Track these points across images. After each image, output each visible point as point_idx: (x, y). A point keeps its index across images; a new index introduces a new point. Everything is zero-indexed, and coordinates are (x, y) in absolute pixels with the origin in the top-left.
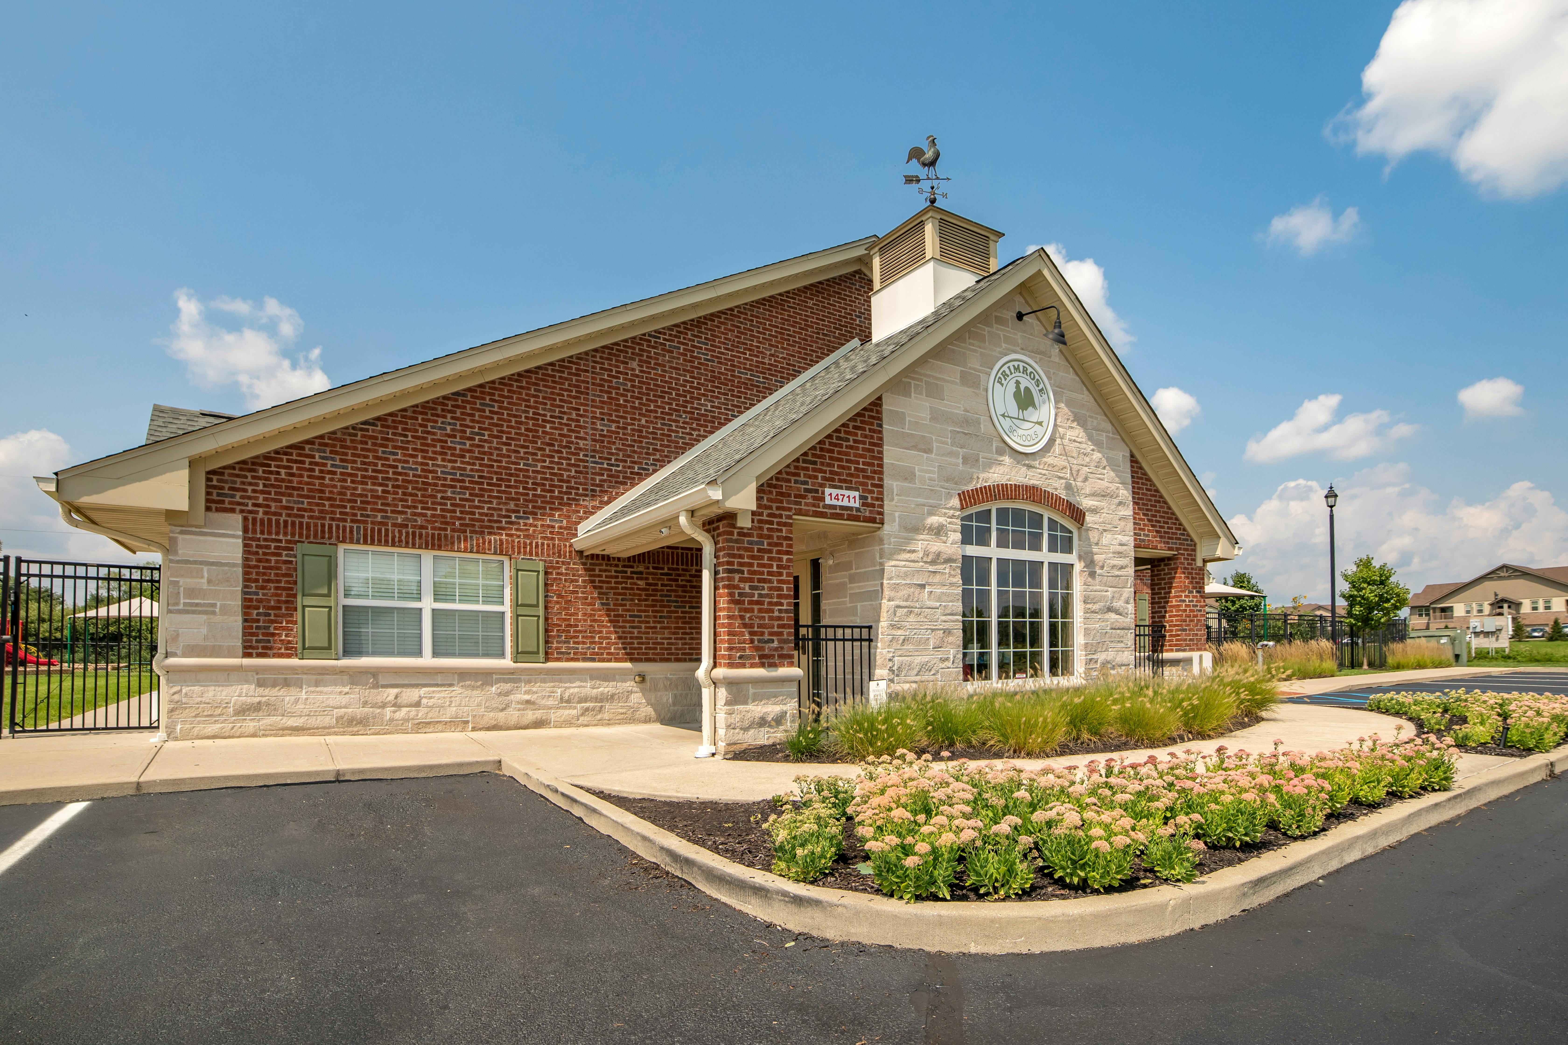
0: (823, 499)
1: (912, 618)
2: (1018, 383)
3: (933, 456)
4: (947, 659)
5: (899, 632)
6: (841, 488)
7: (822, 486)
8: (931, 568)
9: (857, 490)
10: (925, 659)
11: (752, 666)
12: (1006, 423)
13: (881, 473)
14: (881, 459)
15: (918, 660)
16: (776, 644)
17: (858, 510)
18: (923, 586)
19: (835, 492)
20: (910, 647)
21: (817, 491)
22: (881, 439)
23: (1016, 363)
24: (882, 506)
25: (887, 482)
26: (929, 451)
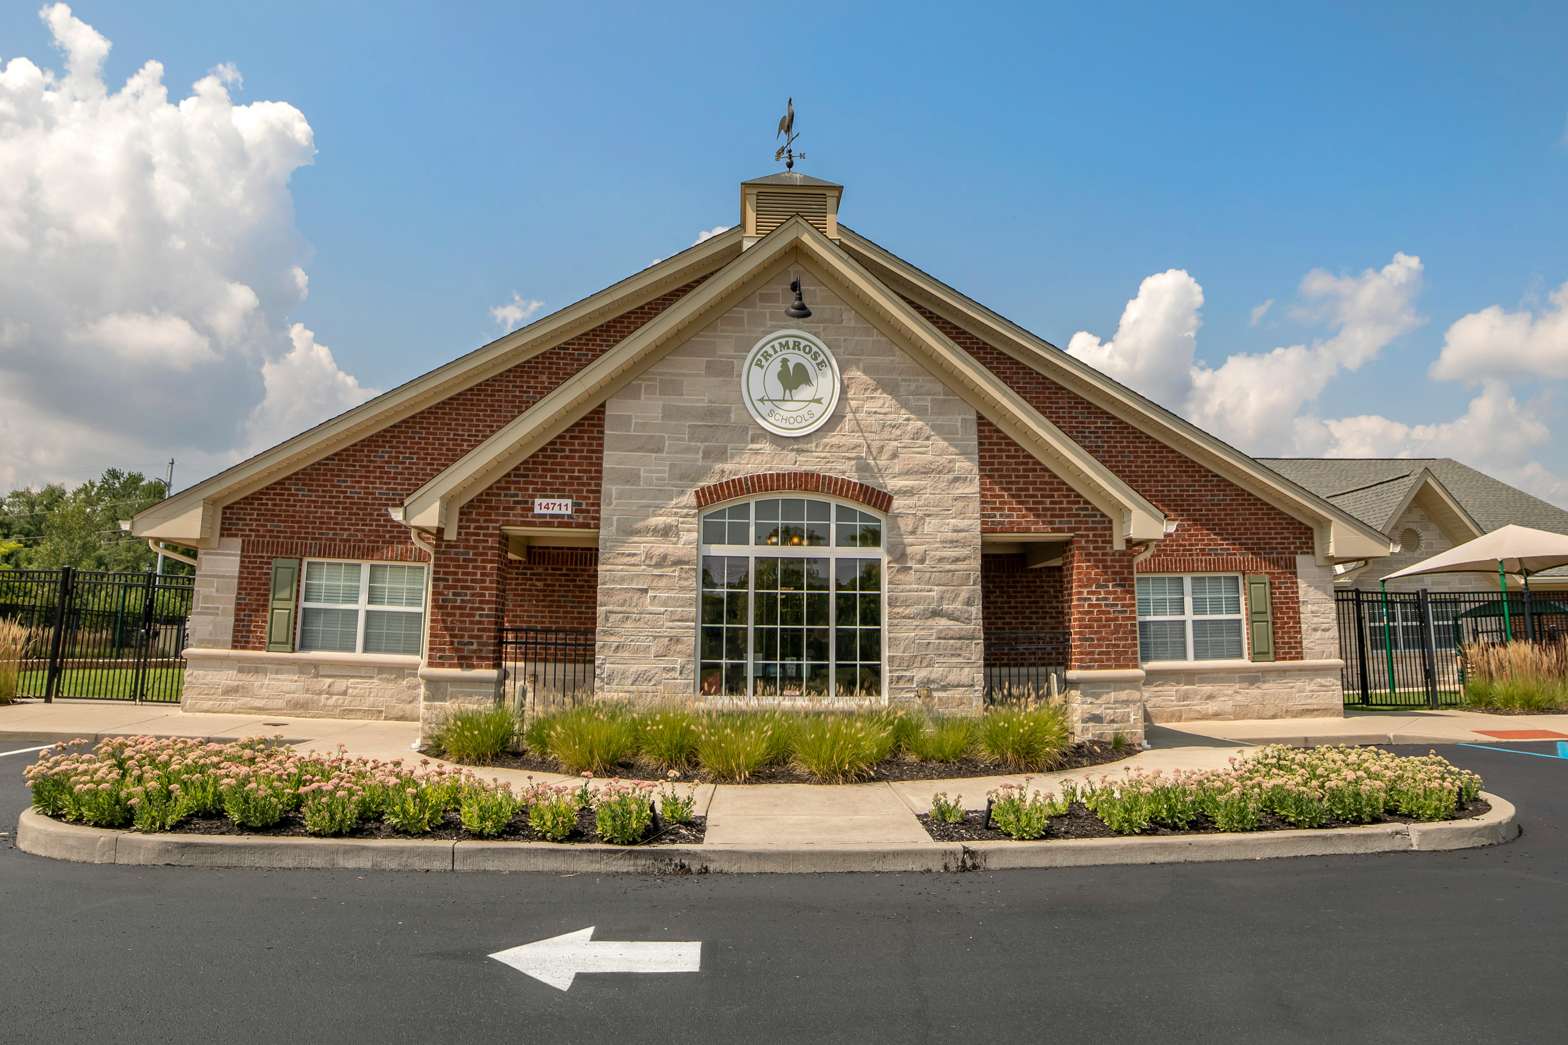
0: (532, 509)
1: (629, 624)
2: (785, 361)
3: (664, 455)
4: (673, 669)
5: (613, 639)
6: (553, 497)
7: (533, 497)
8: (656, 572)
9: (570, 497)
10: (643, 667)
11: (451, 666)
12: (764, 408)
13: (600, 478)
14: (600, 465)
15: (634, 668)
16: (475, 647)
17: (570, 516)
18: (646, 591)
19: (545, 501)
20: (626, 654)
21: (526, 502)
22: (601, 445)
23: (783, 341)
24: (598, 511)
25: (605, 487)
26: (659, 450)
